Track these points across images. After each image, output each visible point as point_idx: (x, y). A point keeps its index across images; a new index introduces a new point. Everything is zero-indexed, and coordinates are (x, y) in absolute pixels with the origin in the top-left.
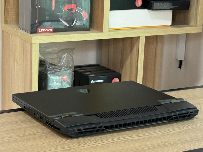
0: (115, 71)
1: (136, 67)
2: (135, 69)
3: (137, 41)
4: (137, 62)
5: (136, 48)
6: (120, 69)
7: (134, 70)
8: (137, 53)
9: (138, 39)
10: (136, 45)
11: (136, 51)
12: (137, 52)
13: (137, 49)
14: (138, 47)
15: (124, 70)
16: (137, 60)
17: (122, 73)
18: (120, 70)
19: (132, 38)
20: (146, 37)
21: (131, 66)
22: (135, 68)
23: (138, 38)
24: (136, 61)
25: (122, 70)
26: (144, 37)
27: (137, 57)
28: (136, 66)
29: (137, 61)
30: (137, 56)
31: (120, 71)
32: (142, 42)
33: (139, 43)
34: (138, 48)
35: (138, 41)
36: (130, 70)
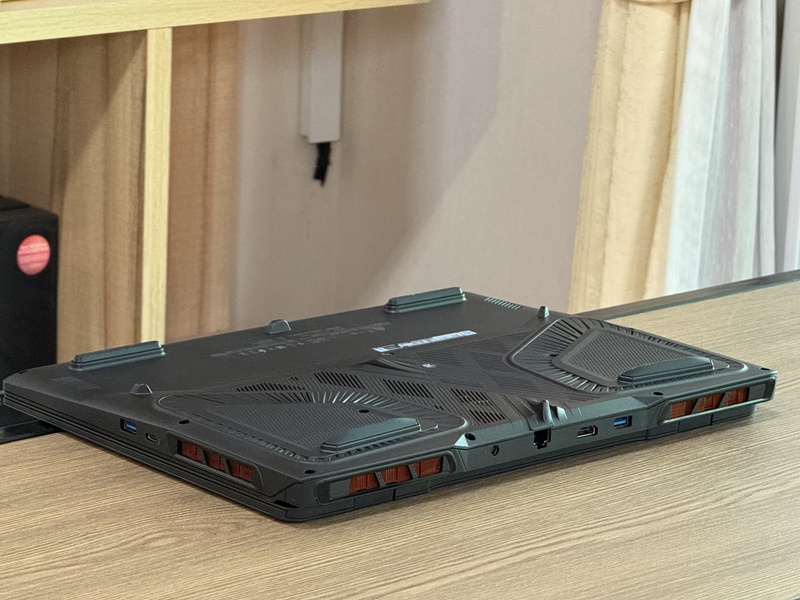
0: (29, 201)
1: (135, 180)
2: (128, 187)
3: (134, 53)
4: (137, 154)
5: (133, 88)
6: (52, 190)
7: (127, 192)
8: (139, 111)
9: (140, 41)
10: (129, 74)
11: (129, 101)
12: (139, 103)
13: (138, 92)
14: (141, 79)
15: (70, 195)
16: (137, 143)
17: (61, 210)
18: (51, 195)
19: (106, 39)
20: (176, 30)
21: (107, 177)
22: (131, 182)
23: (141, 35)
24: (132, 149)
25: (62, 196)
26: (168, 34)
27: (137, 130)
28: (136, 172)
29: (136, 148)
30: (139, 122)
31: (50, 203)
32: (159, 56)
33: (145, 59)
34: (139, 86)
35: (139, 52)
36: (106, 193)
